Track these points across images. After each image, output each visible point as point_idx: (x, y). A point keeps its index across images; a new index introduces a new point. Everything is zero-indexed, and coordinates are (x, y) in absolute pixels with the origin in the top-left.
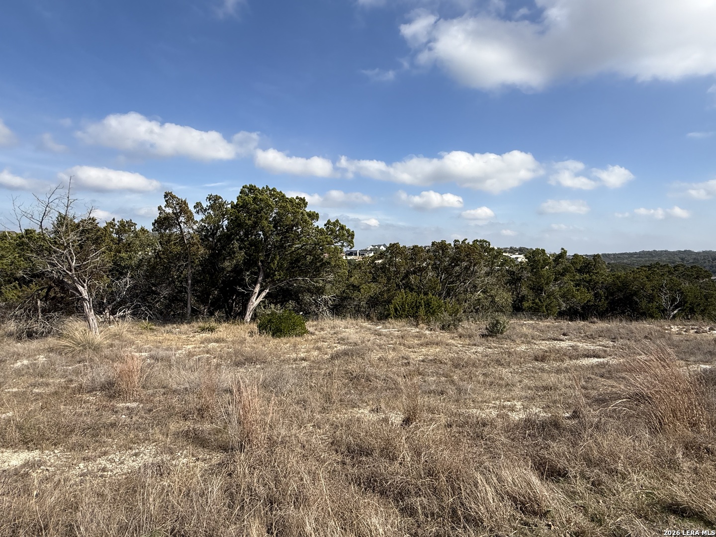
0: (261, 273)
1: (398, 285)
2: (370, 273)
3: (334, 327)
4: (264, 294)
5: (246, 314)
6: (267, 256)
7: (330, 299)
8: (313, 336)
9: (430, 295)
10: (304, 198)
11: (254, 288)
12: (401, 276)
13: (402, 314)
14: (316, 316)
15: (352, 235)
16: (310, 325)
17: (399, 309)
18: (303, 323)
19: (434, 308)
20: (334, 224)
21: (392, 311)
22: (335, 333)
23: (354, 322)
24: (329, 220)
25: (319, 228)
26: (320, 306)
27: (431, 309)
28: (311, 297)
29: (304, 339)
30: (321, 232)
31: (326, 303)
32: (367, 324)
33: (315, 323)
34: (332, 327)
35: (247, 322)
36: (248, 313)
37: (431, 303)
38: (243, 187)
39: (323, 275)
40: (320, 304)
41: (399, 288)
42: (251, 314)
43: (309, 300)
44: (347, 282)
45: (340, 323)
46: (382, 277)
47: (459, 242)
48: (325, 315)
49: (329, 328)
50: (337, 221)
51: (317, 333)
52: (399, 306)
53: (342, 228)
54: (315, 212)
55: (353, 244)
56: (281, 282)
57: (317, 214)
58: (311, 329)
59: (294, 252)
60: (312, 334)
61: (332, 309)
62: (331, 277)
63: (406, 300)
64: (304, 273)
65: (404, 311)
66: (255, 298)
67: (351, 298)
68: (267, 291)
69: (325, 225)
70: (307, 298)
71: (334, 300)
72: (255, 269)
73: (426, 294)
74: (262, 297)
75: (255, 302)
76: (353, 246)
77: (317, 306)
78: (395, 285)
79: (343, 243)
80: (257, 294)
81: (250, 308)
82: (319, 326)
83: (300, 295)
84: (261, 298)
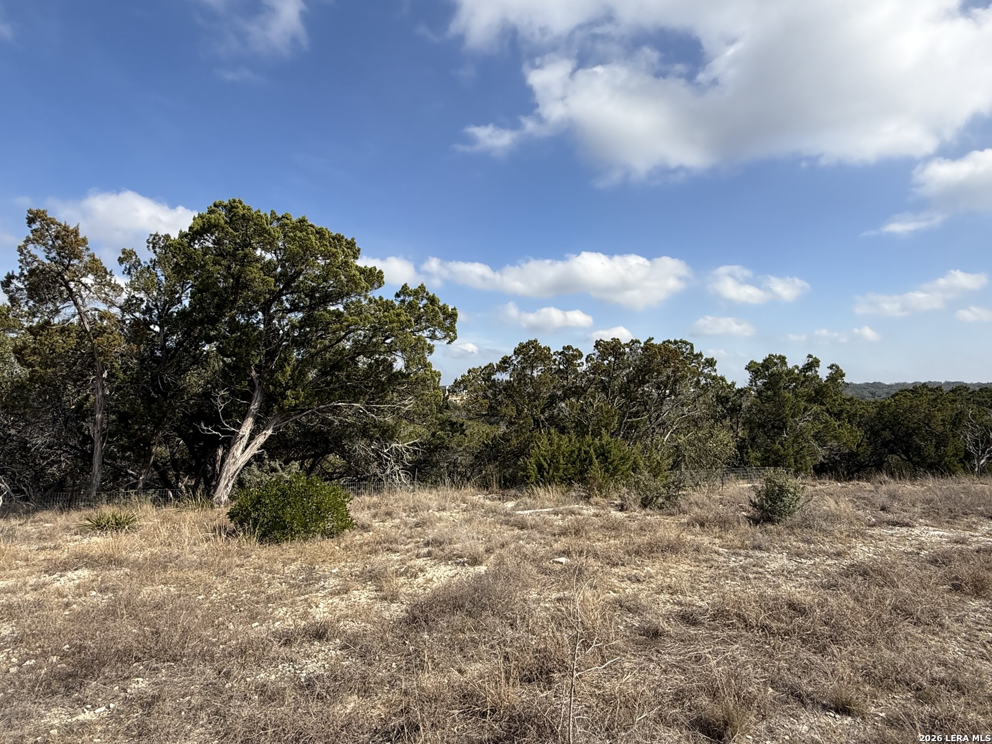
0: (255, 395)
1: (536, 421)
2: (484, 398)
3: (415, 509)
4: (261, 440)
5: (218, 484)
6: (271, 355)
7: (408, 450)
8: (365, 535)
9: (606, 438)
10: (353, 239)
11: (239, 426)
12: (541, 403)
13: (553, 476)
14: (377, 485)
15: (453, 316)
16: (360, 506)
17: (546, 466)
18: (343, 504)
19: (616, 463)
20: (416, 293)
21: (533, 471)
22: (417, 525)
23: (456, 494)
24: (406, 285)
25: (384, 300)
26: (386, 464)
27: (610, 464)
28: (369, 446)
29: (343, 545)
30: (388, 306)
31: (399, 456)
32: (479, 498)
33: (375, 499)
34: (410, 508)
35: (220, 503)
36: (223, 483)
37: (609, 452)
38: (215, 205)
39: (392, 399)
40: (387, 460)
41: (538, 426)
42: (230, 485)
43: (363, 453)
44: (439, 415)
45: (428, 497)
46: (507, 406)
47: (640, 343)
48: (397, 481)
49: (405, 511)
50: (422, 288)
51: (376, 524)
52: (545, 460)
53: (433, 300)
54: (375, 267)
55: (454, 332)
56: (299, 414)
57: (381, 272)
58: (362, 516)
59: (329, 347)
60: (365, 528)
61: (412, 470)
62: (409, 403)
63: (559, 448)
64: (352, 394)
65: (557, 469)
66: (241, 448)
67: (448, 448)
68: (270, 432)
69: (397, 295)
70: (360, 447)
71: (415, 452)
72: (244, 386)
73: (597, 434)
74: (258, 445)
75: (240, 456)
76: (455, 338)
77: (380, 464)
78: (532, 421)
79: (434, 331)
80: (245, 441)
81: (229, 470)
82: (383, 508)
83: (344, 442)
84: (254, 449)
